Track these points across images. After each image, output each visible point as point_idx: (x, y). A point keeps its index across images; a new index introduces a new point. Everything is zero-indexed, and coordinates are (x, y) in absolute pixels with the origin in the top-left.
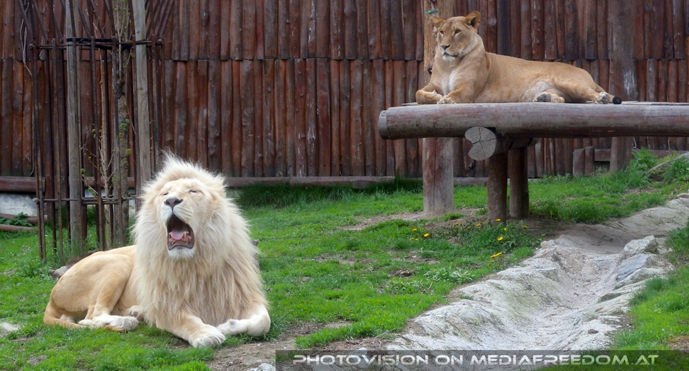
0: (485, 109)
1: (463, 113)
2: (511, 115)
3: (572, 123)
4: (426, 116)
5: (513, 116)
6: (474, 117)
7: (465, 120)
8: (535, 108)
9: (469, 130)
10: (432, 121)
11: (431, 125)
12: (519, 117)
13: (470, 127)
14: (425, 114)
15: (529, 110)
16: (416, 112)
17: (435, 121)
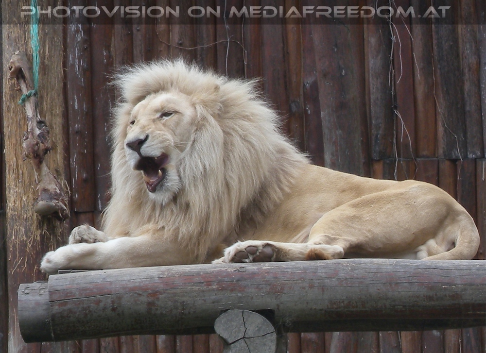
0: (253, 274)
1: (209, 283)
2: (306, 284)
3: (430, 298)
4: (132, 290)
5: (311, 287)
6: (232, 290)
7: (214, 297)
8: (353, 269)
9: (222, 316)
10: (144, 299)
11: (142, 309)
12: (323, 288)
13: (226, 311)
14: (131, 285)
15: (342, 275)
16: (111, 283)
17: (150, 299)
